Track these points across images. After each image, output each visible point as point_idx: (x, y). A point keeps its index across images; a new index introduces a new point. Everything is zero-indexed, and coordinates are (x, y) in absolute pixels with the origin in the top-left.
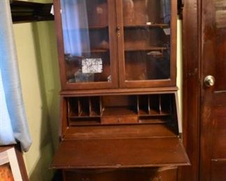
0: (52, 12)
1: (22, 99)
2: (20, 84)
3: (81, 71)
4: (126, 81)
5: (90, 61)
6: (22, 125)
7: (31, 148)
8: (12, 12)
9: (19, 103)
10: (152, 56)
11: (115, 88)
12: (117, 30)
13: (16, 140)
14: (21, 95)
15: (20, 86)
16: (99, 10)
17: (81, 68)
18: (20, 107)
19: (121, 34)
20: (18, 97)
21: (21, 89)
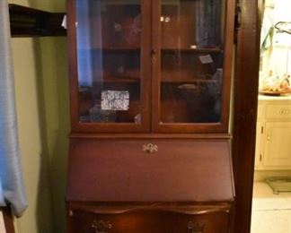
0: (64, 24)
1: (17, 143)
2: (16, 122)
3: (100, 108)
4: (161, 123)
5: (112, 94)
6: (16, 180)
7: (26, 212)
8: (11, 21)
9: (14, 149)
10: (184, 90)
11: (146, 133)
12: (152, 53)
13: (6, 201)
14: (17, 138)
15: (16, 126)
16: (117, 27)
17: (100, 104)
18: (14, 154)
19: (156, 59)
20: (13, 140)
21: (17, 129)
